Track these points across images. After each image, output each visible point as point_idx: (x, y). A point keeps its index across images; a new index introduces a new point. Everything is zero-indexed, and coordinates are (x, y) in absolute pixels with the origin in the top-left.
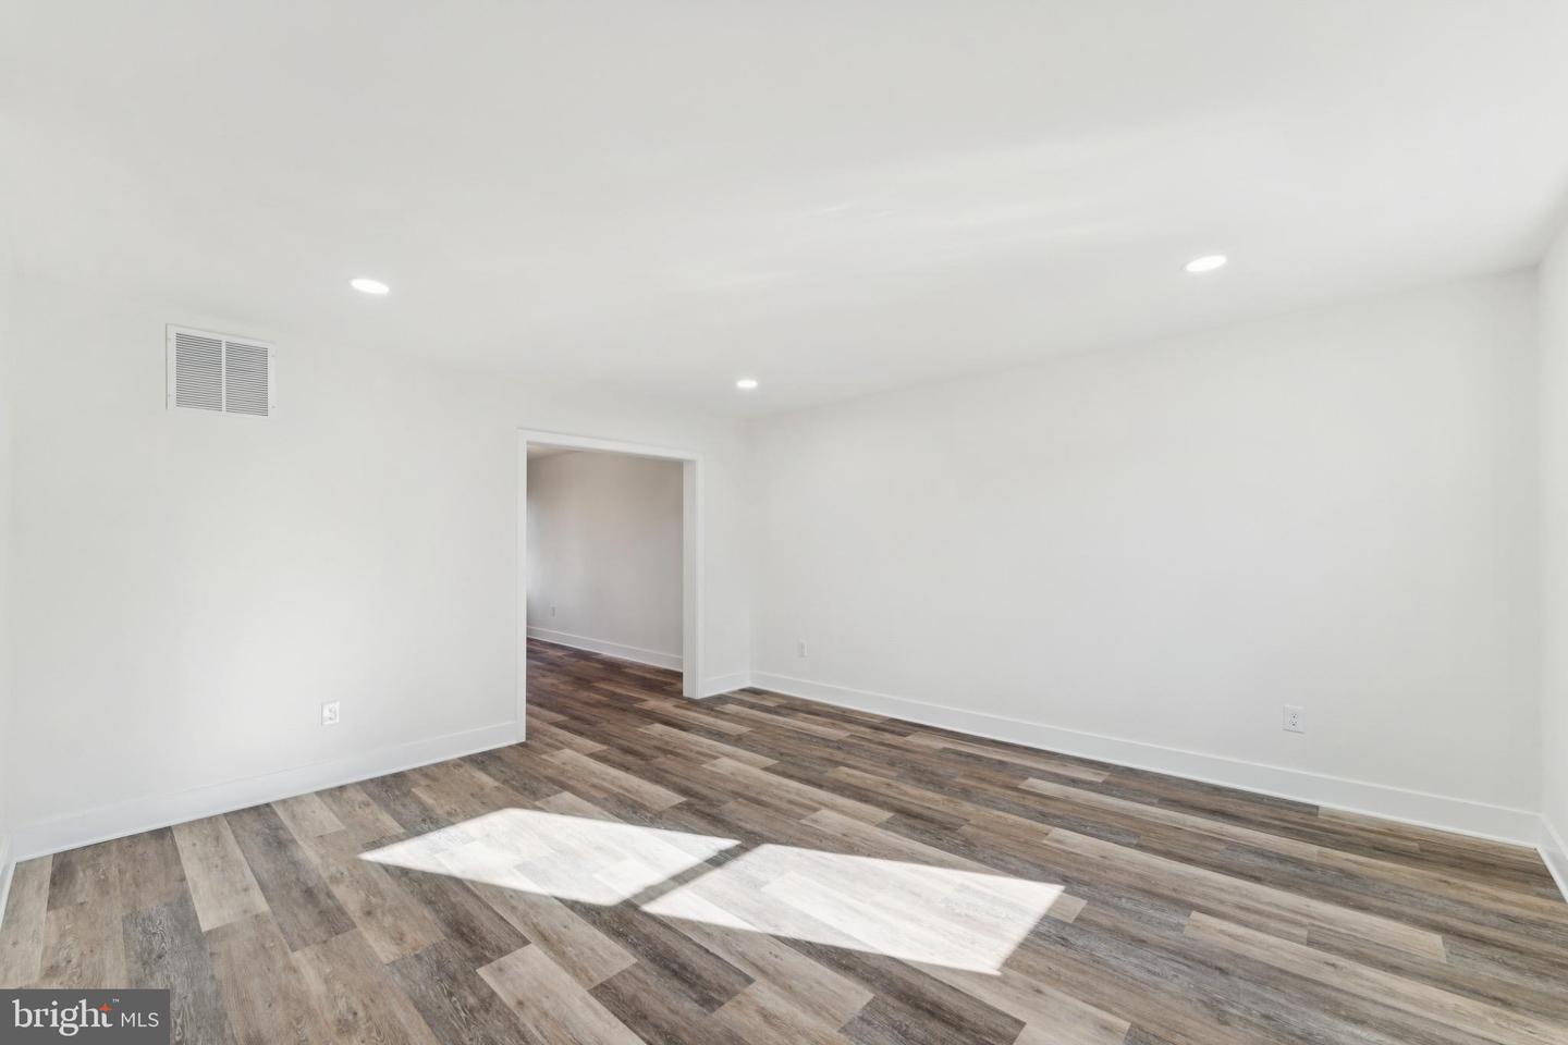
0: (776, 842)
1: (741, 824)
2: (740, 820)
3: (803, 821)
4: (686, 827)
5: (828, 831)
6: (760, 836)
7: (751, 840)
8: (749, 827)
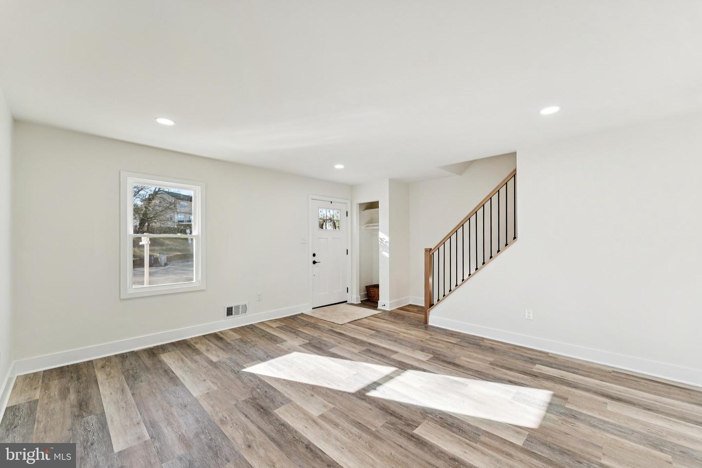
0: (349, 393)
1: (369, 406)
2: (370, 409)
3: (332, 406)
4: (401, 405)
5: (321, 399)
6: (357, 397)
7: (361, 395)
8: (364, 403)
